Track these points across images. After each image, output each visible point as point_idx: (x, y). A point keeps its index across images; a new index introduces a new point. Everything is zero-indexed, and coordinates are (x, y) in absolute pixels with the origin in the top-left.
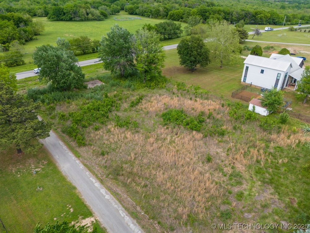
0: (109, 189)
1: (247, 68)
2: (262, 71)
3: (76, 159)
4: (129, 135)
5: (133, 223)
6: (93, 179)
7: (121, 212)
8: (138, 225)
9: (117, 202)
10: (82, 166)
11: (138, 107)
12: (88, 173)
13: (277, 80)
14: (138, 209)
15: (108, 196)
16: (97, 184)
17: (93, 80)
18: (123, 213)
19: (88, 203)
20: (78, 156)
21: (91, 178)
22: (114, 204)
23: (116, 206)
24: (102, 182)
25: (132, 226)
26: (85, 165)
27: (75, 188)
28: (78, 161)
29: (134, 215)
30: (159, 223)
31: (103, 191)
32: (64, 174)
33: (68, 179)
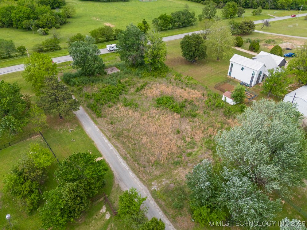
0: (113, 144)
1: (232, 65)
2: (243, 69)
3: (95, 125)
4: (130, 112)
5: (124, 162)
6: (104, 138)
7: (118, 156)
8: (126, 163)
9: (117, 151)
10: (98, 130)
11: (141, 92)
12: (102, 134)
13: (253, 77)
14: (128, 156)
15: (112, 148)
16: (106, 141)
17: (112, 67)
18: (119, 157)
19: (100, 150)
20: (96, 123)
21: (103, 137)
22: (114, 152)
23: (116, 153)
24: (109, 139)
25: (123, 163)
26: (100, 129)
27: (93, 142)
28: (96, 127)
29: (125, 158)
30: (138, 163)
31: (109, 145)
32: (87, 133)
33: (90, 137)
